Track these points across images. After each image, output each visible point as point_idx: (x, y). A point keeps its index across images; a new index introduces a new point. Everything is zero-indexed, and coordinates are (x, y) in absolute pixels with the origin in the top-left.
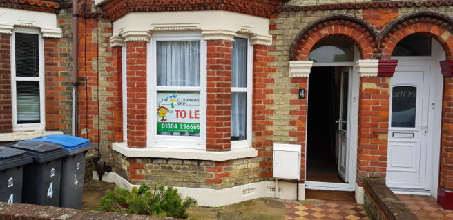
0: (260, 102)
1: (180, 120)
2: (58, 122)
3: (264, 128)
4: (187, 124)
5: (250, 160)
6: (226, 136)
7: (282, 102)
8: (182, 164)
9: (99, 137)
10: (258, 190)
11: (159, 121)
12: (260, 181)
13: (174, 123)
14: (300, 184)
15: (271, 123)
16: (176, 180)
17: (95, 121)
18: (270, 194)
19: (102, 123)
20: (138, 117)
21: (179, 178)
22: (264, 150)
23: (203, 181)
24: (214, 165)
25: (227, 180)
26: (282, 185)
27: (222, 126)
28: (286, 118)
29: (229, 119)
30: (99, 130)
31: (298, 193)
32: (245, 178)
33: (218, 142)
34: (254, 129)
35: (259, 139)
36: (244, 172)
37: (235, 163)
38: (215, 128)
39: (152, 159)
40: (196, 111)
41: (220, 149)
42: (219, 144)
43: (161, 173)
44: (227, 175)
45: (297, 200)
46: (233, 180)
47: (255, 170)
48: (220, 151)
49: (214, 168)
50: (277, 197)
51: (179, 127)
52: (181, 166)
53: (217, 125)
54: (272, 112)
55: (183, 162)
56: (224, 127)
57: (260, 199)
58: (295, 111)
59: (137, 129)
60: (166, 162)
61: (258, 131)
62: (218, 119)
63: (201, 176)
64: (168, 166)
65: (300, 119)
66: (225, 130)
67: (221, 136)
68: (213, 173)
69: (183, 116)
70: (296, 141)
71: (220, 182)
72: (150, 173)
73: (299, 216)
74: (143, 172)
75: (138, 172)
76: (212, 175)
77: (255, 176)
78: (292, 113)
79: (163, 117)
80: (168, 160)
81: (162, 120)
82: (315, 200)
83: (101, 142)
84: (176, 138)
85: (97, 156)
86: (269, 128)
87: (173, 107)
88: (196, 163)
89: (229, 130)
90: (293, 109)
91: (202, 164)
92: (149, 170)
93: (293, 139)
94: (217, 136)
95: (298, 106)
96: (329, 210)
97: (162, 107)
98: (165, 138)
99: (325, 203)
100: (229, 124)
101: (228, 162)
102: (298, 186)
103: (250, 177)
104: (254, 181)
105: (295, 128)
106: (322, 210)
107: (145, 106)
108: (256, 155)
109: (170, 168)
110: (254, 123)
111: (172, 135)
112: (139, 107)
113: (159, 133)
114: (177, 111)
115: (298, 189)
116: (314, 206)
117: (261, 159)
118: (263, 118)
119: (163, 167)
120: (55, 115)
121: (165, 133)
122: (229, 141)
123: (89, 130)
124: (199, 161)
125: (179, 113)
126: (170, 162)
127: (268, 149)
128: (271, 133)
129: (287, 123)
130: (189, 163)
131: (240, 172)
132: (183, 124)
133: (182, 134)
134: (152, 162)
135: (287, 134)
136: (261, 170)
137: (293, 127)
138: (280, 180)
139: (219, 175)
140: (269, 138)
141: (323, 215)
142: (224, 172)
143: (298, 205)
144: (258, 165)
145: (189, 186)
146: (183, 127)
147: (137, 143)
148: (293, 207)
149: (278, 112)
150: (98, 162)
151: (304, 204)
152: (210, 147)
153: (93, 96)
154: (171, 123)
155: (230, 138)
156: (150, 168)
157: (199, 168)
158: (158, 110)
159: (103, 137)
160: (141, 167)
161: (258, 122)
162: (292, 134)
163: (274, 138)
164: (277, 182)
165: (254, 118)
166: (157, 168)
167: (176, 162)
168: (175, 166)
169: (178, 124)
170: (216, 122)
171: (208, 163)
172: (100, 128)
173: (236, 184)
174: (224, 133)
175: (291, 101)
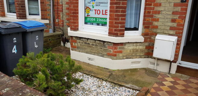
0: (151, 5)
1: (97, 16)
2: (47, 15)
3: (151, 23)
4: (100, 18)
5: (138, 44)
6: (121, 27)
7: (168, 5)
8: (95, 43)
9: (63, 24)
10: (142, 63)
11: (86, 16)
12: (144, 58)
13: (94, 18)
14: (172, 63)
15: (157, 20)
16: (92, 51)
17: (61, 16)
18: (151, 67)
19: (64, 17)
20: (73, 13)
21: (93, 50)
22: (150, 38)
23: (106, 54)
24: (112, 45)
25: (121, 55)
26: (159, 62)
27: (119, 20)
28: (169, 17)
29: (125, 16)
30: (63, 20)
31: (170, 69)
32: (133, 55)
33: (115, 30)
34: (144, 24)
35: (147, 30)
36: (133, 51)
37: (127, 45)
38: (114, 21)
39: (80, 38)
40: (106, 10)
41: (116, 35)
42: (116, 32)
43: (84, 46)
44: (121, 52)
45: (169, 73)
46: (125, 55)
47: (142, 51)
48: (116, 37)
49: (112, 47)
50: (155, 69)
51: (96, 20)
52: (94, 44)
53: (116, 19)
54: (159, 12)
55: (95, 41)
56: (120, 21)
57: (143, 68)
58: (177, 12)
59: (73, 20)
60: (87, 40)
61: (147, 25)
62: (116, 15)
63: (105, 50)
64: (87, 42)
65: (179, 18)
66: (120, 23)
67: (118, 27)
68: (111, 50)
69: (99, 13)
70: (174, 33)
71: (115, 55)
72: (79, 45)
73: (165, 85)
74: (76, 45)
75: (74, 44)
76: (111, 51)
77: (142, 54)
78: (174, 13)
79: (88, 13)
80: (88, 39)
81: (88, 15)
82: (183, 75)
83: (64, 26)
84: (95, 27)
85: (62, 34)
86: (155, 23)
87: (93, 7)
88: (102, 43)
89: (124, 23)
90: (175, 10)
91: (105, 44)
92: (79, 44)
93: (172, 32)
94: (115, 27)
95: (180, 8)
96: (190, 84)
97: (88, 7)
98: (89, 26)
99: (189, 78)
100: (125, 19)
101: (122, 44)
102: (171, 64)
103: (138, 54)
104: (141, 57)
105: (175, 25)
106: (185, 83)
107: (78, 7)
108: (143, 41)
109: (89, 44)
110: (144, 20)
111: (93, 25)
112: (74, 7)
113: (86, 23)
114: (95, 10)
115: (170, 66)
116: (180, 80)
117: (147, 44)
118: (152, 16)
119: (86, 43)
120: (45, 12)
121: (89, 23)
122: (123, 31)
123: (59, 20)
124: (104, 42)
125: (96, 11)
126: (89, 41)
127: (152, 38)
128: (156, 27)
129: (169, 20)
130: (99, 42)
131: (130, 51)
132: (98, 18)
133: (98, 24)
134: (80, 39)
135: (168, 28)
136: (146, 51)
137: (174, 23)
138: (158, 59)
139: (115, 51)
140: (155, 30)
141: (184, 88)
142: (118, 50)
143: (168, 77)
144: (145, 47)
145: (98, 55)
146: (98, 20)
147: (73, 28)
148: (163, 78)
149: (163, 12)
150: (63, 37)
151: (173, 77)
152: (111, 34)
153: (60, 2)
154: (92, 17)
155: (124, 29)
156: (79, 43)
157: (104, 46)
158: (85, 9)
159: (65, 24)
160: (75, 42)
161: (147, 18)
162: (172, 28)
163: (158, 31)
164: (156, 60)
165: (145, 16)
166: (82, 43)
167: (92, 41)
168: (91, 43)
169: (96, 18)
170: (115, 17)
171: (109, 43)
172: (64, 19)
173: (127, 58)
174: (120, 25)
175: (174, 4)
